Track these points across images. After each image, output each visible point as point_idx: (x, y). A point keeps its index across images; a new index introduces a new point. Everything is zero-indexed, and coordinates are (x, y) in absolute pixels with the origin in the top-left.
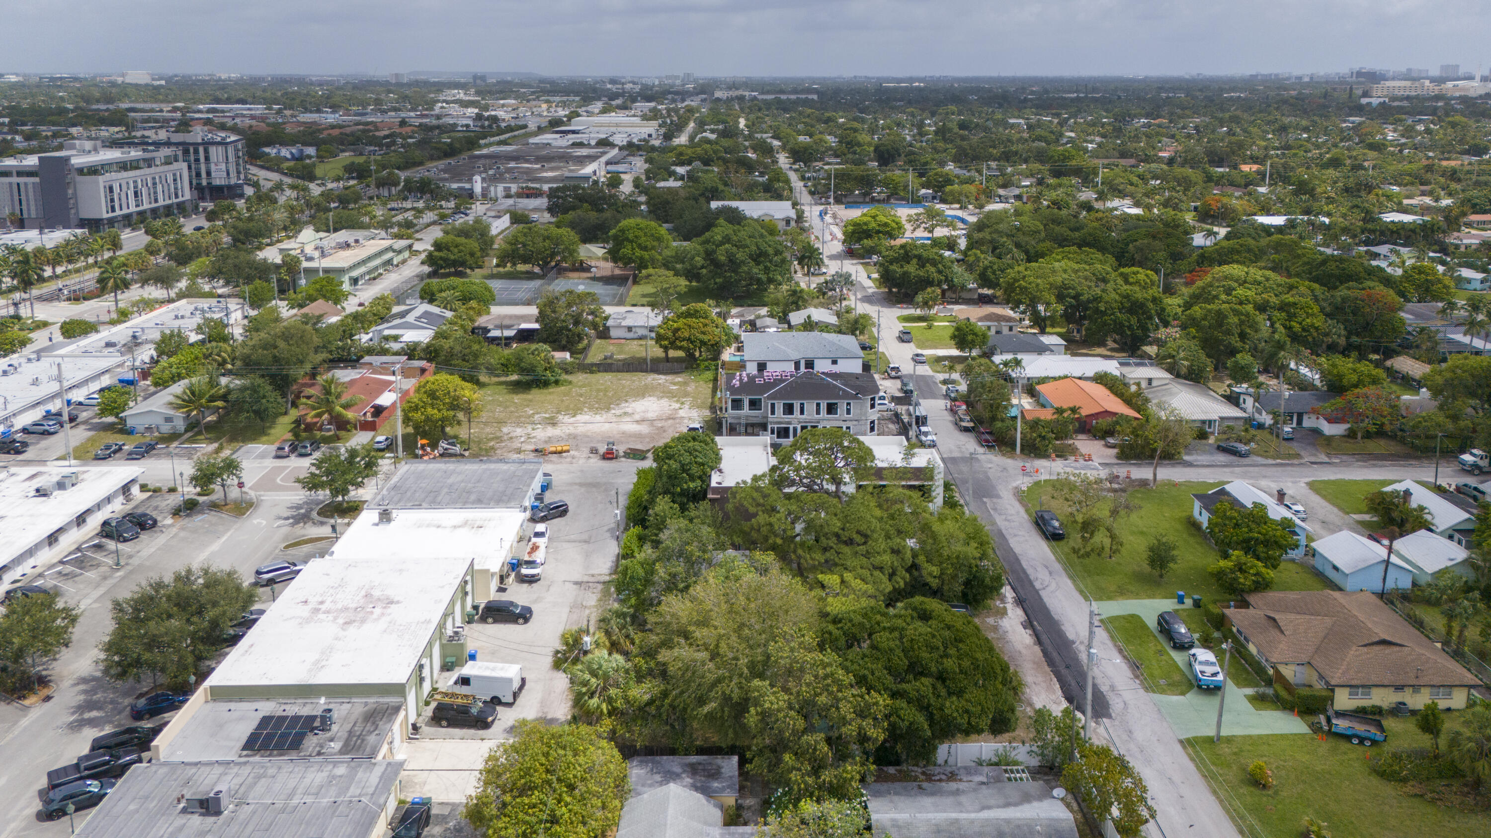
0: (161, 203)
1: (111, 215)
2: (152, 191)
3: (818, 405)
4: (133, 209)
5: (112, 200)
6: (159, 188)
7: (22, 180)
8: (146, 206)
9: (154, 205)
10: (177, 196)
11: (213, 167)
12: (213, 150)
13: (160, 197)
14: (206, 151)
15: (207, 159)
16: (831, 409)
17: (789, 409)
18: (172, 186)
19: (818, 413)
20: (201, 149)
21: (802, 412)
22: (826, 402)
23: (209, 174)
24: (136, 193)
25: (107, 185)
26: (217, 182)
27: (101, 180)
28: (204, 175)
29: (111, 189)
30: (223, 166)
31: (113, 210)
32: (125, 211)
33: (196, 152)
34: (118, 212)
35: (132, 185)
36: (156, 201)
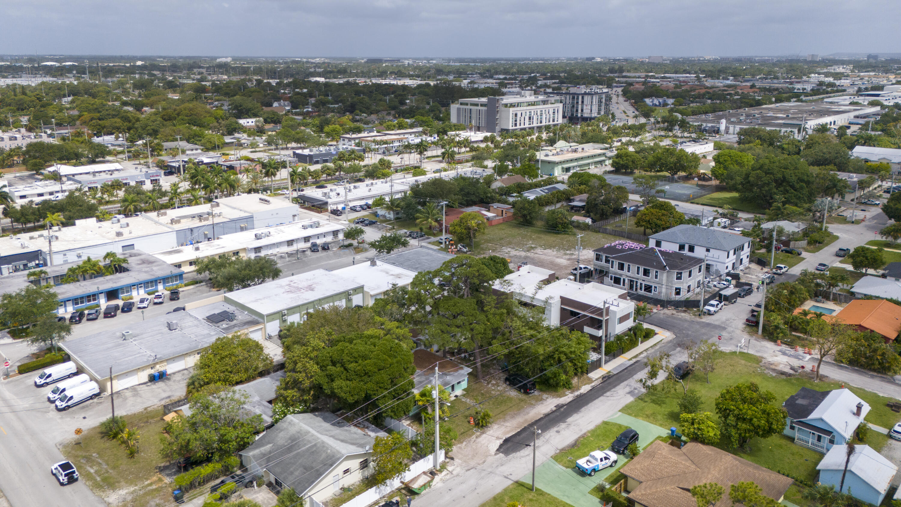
0: (544, 124)
1: (514, 128)
2: (539, 117)
3: (638, 268)
4: (527, 126)
5: (516, 121)
6: (544, 116)
7: (473, 108)
8: (535, 125)
9: (539, 125)
10: (554, 121)
11: (585, 107)
12: (586, 98)
13: (544, 121)
14: (583, 98)
15: (583, 102)
16: (646, 272)
17: (621, 267)
18: (552, 116)
19: (638, 273)
20: (580, 97)
21: (629, 271)
22: (643, 267)
23: (582, 110)
24: (530, 118)
25: (514, 113)
26: (585, 115)
27: (511, 109)
28: (580, 111)
29: (516, 115)
30: (589, 107)
31: (516, 125)
32: (522, 126)
33: (578, 99)
34: (518, 127)
35: (528, 114)
36: (541, 122)
